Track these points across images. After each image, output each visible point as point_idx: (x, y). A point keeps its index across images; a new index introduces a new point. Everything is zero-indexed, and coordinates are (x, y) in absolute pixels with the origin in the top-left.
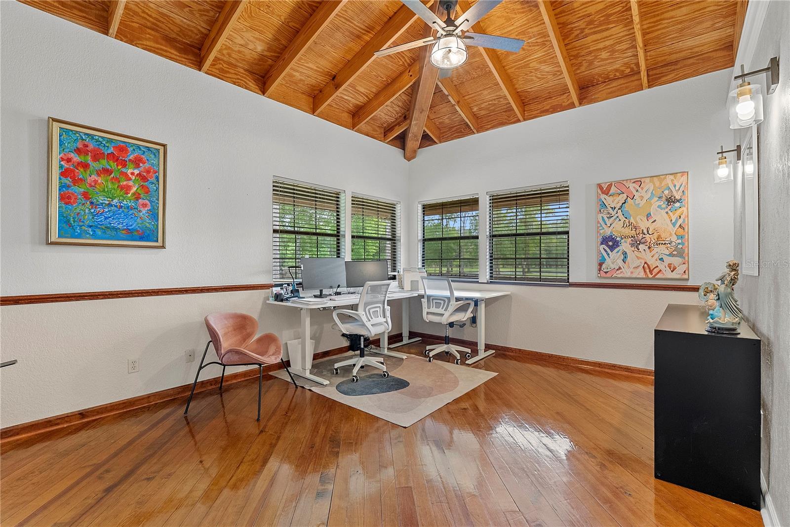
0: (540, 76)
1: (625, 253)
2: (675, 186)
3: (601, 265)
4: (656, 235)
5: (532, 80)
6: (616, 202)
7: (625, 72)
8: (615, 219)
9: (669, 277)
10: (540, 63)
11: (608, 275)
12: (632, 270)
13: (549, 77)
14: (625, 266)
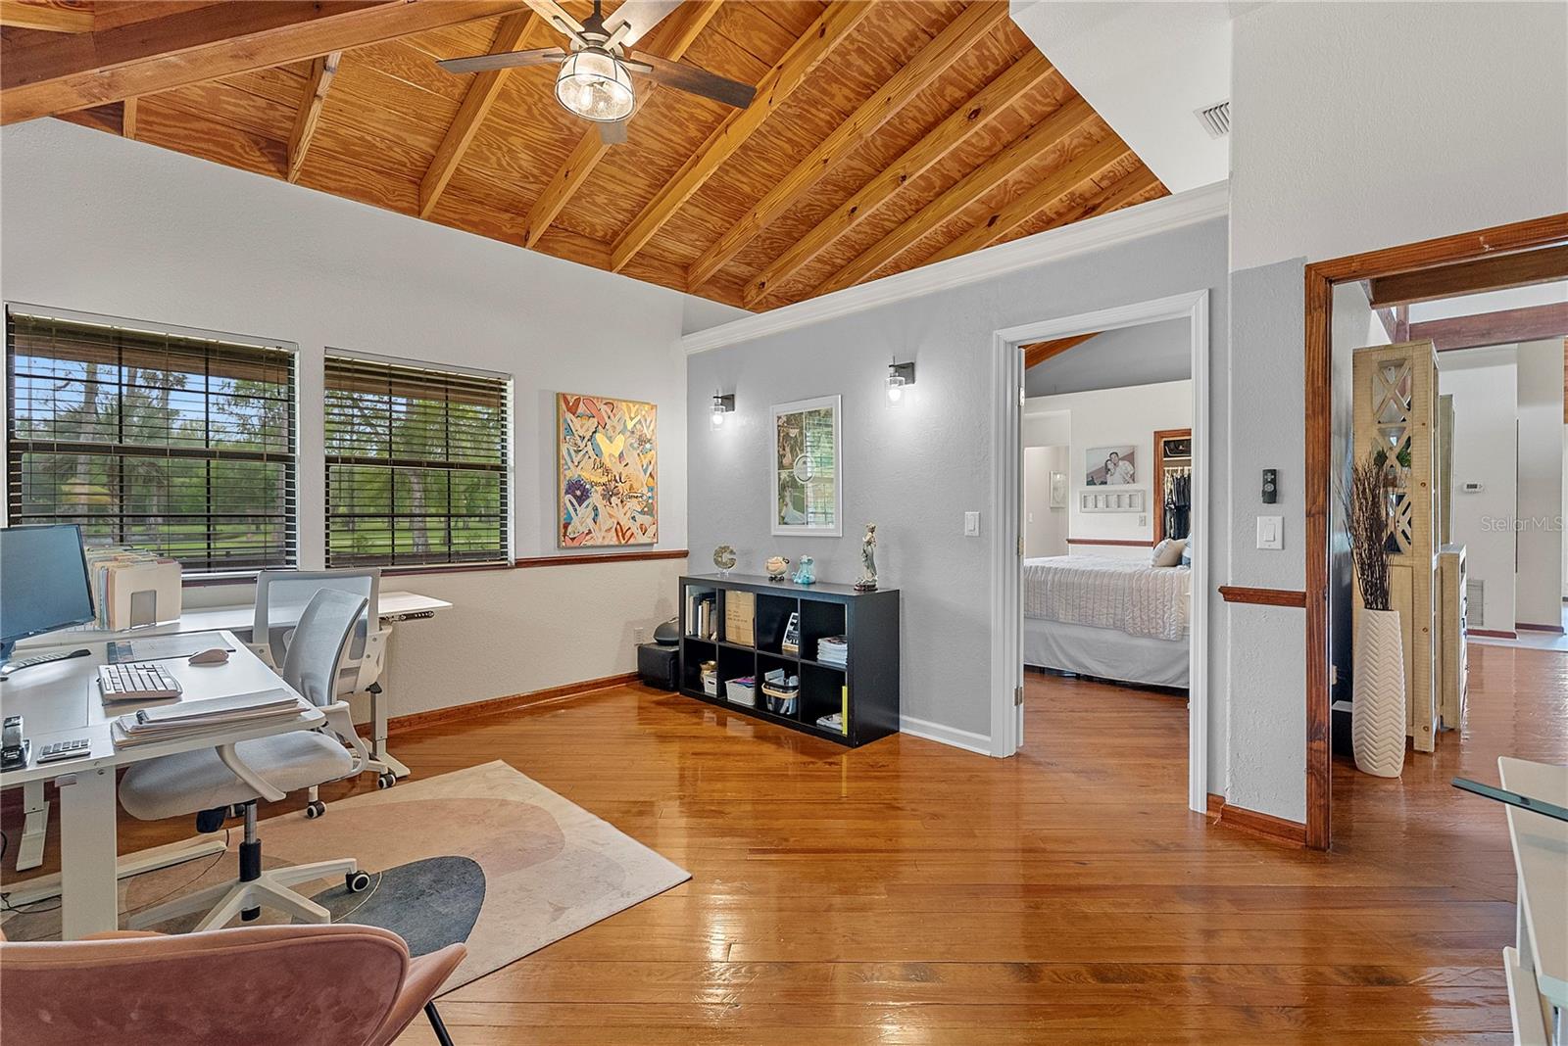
0: (504, 163)
1: (595, 509)
2: (646, 420)
3: (566, 527)
4: (628, 484)
5: (487, 160)
6: (585, 427)
7: (597, 234)
8: (584, 455)
9: (641, 542)
10: (527, 147)
11: (576, 543)
12: (603, 534)
13: (515, 174)
14: (596, 528)
